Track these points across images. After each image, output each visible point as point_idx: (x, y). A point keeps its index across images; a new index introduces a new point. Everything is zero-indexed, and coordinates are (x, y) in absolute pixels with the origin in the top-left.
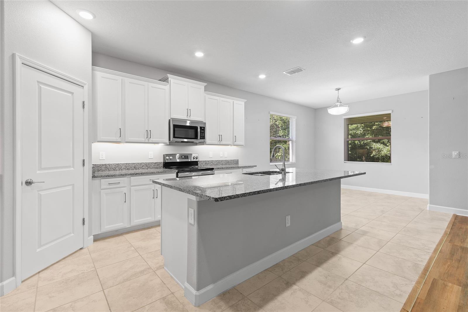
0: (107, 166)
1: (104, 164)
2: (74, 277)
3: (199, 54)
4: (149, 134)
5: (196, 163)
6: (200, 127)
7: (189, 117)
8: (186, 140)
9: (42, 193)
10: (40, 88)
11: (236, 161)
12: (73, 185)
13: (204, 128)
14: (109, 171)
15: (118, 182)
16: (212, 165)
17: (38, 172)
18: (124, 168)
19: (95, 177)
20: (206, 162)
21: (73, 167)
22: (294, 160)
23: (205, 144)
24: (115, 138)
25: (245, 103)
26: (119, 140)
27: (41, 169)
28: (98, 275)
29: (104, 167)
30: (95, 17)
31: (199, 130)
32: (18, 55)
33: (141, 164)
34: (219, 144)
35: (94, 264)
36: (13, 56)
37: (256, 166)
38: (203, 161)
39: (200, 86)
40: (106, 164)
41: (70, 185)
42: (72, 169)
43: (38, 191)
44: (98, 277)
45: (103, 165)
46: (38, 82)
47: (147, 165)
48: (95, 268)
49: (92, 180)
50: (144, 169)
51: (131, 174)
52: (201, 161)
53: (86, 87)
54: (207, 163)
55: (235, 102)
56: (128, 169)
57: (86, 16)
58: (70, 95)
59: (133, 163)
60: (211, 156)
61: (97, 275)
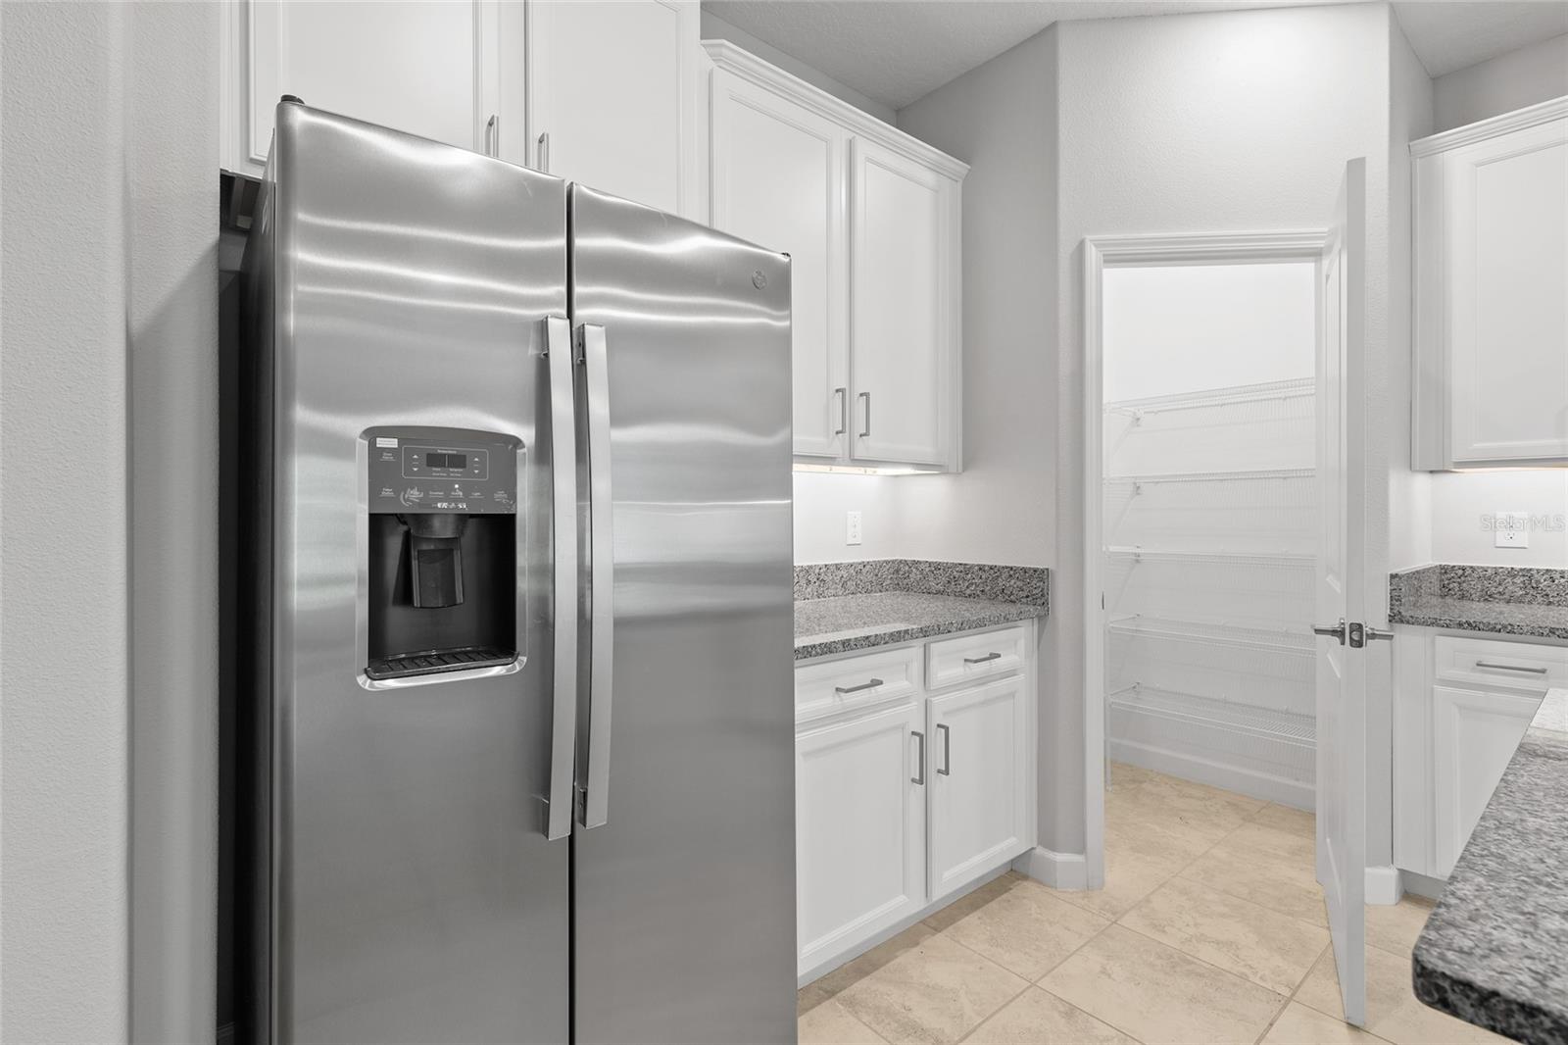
0: (1538, 582)
1: (1517, 566)
2: (1208, 966)
14: (1550, 603)
15: (1539, 668)
19: (1402, 622)
28: (1271, 1025)
29: (1518, 580)
35: (1306, 977)
40: (1528, 567)
44: (1267, 1031)
45: (1512, 573)
48: (1293, 995)
61: (1270, 1021)
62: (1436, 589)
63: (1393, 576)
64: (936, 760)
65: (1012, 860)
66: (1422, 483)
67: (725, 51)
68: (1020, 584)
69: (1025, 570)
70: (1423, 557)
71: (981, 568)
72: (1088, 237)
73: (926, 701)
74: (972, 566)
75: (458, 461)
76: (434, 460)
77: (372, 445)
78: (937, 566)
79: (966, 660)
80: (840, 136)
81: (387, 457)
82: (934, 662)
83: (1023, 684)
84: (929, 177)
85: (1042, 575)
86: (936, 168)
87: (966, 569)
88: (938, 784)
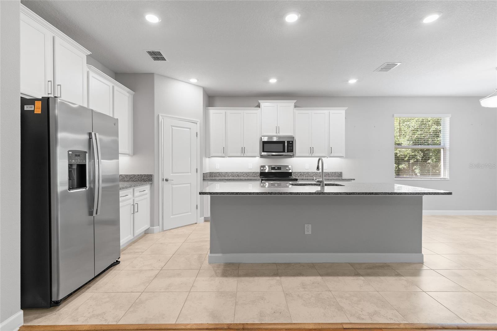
0: (220, 174)
3: (273, 81)
4: (243, 150)
5: (290, 174)
6: (287, 141)
7: (278, 133)
8: (274, 154)
9: (174, 186)
10: (172, 129)
11: (339, 174)
12: (190, 183)
13: (292, 142)
14: (221, 177)
16: (308, 176)
17: (171, 175)
18: (231, 176)
19: (205, 180)
20: (300, 173)
21: (191, 173)
22: (447, 175)
23: (295, 156)
24: (221, 154)
25: (346, 111)
26: (224, 155)
27: (173, 173)
30: (198, 80)
31: (286, 144)
32: (161, 115)
33: (242, 173)
34: (311, 156)
36: (158, 116)
37: (354, 179)
38: (298, 173)
39: (290, 104)
41: (189, 183)
42: (190, 174)
43: (171, 185)
45: (217, 173)
46: (171, 126)
47: (247, 174)
49: (203, 181)
50: (244, 177)
51: (226, 180)
52: (295, 173)
53: (198, 123)
54: (302, 174)
55: (331, 111)
56: (233, 176)
57: (194, 81)
58: (189, 130)
59: (237, 172)
60: (307, 167)
62: (209, 175)
63: (203, 173)
64: (136, 210)
65: (145, 231)
66: (207, 159)
67: (92, 68)
68: (147, 178)
69: (148, 175)
70: (208, 171)
71: (138, 175)
72: (160, 114)
73: (133, 200)
74: (136, 175)
75: (79, 156)
76: (76, 155)
77: (68, 153)
78: (127, 175)
79: (140, 192)
80: (111, 85)
81: (70, 155)
82: (135, 192)
83: (148, 196)
84: (128, 94)
85: (151, 176)
86: (128, 92)
87: (134, 176)
88: (136, 214)
